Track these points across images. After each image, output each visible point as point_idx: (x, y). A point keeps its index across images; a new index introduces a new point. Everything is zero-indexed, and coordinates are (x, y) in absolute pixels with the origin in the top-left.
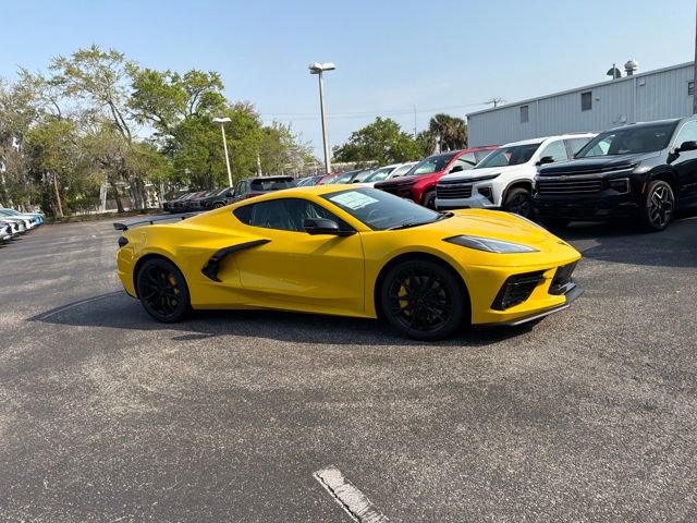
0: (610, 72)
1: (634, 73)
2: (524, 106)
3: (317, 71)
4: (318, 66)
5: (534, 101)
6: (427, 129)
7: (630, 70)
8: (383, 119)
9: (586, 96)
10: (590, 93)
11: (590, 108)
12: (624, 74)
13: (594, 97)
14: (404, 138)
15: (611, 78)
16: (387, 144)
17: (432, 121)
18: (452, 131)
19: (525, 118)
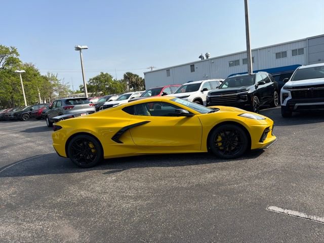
0: (201, 57)
1: (209, 58)
2: (168, 70)
3: (78, 49)
4: (79, 47)
5: (171, 68)
6: (123, 79)
7: (207, 56)
8: (104, 73)
9: (192, 66)
10: (194, 65)
11: (194, 71)
12: (205, 58)
13: (195, 67)
14: (115, 82)
15: (200, 59)
16: (107, 85)
17: (125, 75)
18: (134, 80)
19: (168, 75)
